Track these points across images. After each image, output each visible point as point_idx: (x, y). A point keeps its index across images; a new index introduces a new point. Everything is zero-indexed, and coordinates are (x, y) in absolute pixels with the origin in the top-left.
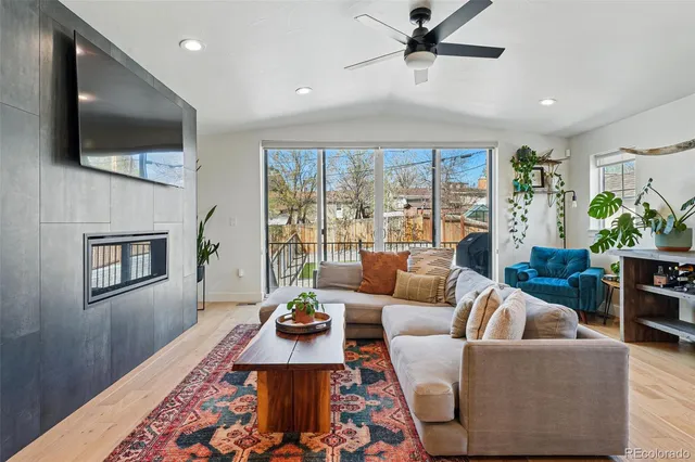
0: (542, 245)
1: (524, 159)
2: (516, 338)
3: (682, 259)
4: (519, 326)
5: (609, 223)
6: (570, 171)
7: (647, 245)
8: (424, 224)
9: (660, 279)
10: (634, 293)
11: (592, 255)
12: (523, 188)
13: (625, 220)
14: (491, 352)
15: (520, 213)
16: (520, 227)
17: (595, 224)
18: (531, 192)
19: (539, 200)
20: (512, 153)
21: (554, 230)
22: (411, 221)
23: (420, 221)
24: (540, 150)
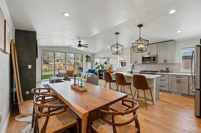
0: (89, 69)
1: (87, 57)
2: (91, 76)
3: (103, 70)
4: (91, 75)
5: (97, 66)
6: (93, 58)
7: (100, 69)
8: (63, 66)
9: (101, 72)
10: (99, 73)
11: (95, 70)
12: (87, 61)
13: (99, 66)
14: (89, 77)
15: (87, 64)
16: (87, 67)
17: (95, 66)
18: (88, 62)
19: (89, 62)
20: (86, 56)
21: (91, 67)
22: (60, 65)
23: (62, 65)
24: (89, 55)
